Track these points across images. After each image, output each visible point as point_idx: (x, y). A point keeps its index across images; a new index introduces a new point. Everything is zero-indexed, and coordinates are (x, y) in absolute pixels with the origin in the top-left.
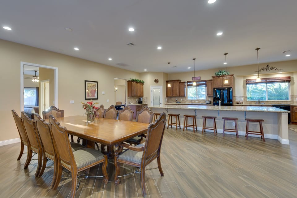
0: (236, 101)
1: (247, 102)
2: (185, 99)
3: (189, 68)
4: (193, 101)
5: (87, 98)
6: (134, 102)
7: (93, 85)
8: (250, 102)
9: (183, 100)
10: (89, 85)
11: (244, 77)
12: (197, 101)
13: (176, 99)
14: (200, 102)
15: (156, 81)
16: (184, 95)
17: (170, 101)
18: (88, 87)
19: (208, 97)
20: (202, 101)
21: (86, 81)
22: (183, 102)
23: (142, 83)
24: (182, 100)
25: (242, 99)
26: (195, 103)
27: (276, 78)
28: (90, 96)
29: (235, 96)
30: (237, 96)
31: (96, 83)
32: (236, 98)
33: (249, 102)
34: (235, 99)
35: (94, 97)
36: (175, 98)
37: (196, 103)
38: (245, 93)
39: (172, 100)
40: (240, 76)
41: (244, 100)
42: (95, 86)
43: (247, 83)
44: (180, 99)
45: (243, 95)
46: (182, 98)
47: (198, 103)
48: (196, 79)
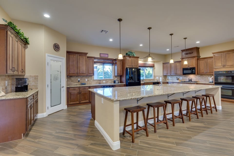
2: (91, 79)
9: (88, 81)
12: (104, 81)
13: (79, 79)
14: (107, 82)
15: (56, 47)
19: (115, 77)
20: (110, 81)
22: (88, 82)
24: (86, 80)
27: (148, 64)
36: (77, 78)
37: (103, 83)
39: (72, 81)
46: (87, 78)
47: (106, 83)
48: (104, 56)
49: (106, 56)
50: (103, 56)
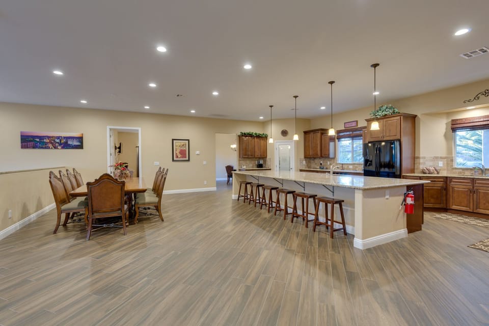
0: (422, 167)
1: (454, 171)
2: (334, 163)
3: (323, 108)
4: (345, 167)
5: (175, 159)
6: (251, 165)
7: (183, 143)
8: (461, 171)
9: (331, 164)
10: (177, 144)
11: (448, 114)
12: (351, 167)
13: (321, 162)
14: (356, 167)
15: (284, 133)
16: (329, 155)
17: (313, 165)
18: (176, 146)
20: (359, 166)
21: (173, 140)
23: (264, 137)
24: (329, 163)
25: (441, 164)
26: (348, 169)
29: (418, 158)
30: (424, 158)
31: (187, 142)
32: (421, 161)
33: (457, 171)
34: (419, 163)
35: (186, 157)
36: (320, 160)
37: (350, 169)
38: (450, 151)
39: (316, 164)
40: (436, 115)
41: (447, 166)
42: (186, 145)
43: (455, 127)
44: (327, 163)
45: (444, 155)
46: (329, 161)
47: (353, 169)
48: (350, 126)
49: (354, 124)
50: (348, 126)
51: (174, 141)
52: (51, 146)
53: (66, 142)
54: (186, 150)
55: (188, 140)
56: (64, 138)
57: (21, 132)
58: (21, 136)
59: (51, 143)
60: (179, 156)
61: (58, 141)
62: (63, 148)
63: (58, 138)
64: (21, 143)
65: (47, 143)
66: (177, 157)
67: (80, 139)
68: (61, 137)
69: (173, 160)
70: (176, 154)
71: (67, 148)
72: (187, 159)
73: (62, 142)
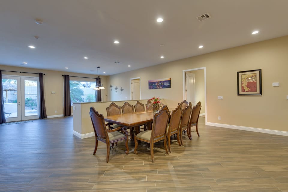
5: (241, 93)
7: (251, 75)
10: (244, 76)
18: (243, 79)
21: (238, 73)
28: (246, 91)
31: (258, 72)
35: (256, 91)
42: (256, 76)
51: (240, 74)
52: (158, 87)
53: (164, 84)
54: (256, 83)
55: (260, 71)
56: (163, 81)
57: (149, 81)
58: (149, 83)
59: (158, 85)
60: (246, 89)
61: (160, 84)
62: (162, 88)
63: (161, 82)
64: (149, 86)
65: (157, 85)
66: (243, 90)
67: (169, 81)
68: (161, 81)
69: (239, 94)
70: (242, 87)
71: (164, 88)
72: (258, 92)
73: (162, 84)
